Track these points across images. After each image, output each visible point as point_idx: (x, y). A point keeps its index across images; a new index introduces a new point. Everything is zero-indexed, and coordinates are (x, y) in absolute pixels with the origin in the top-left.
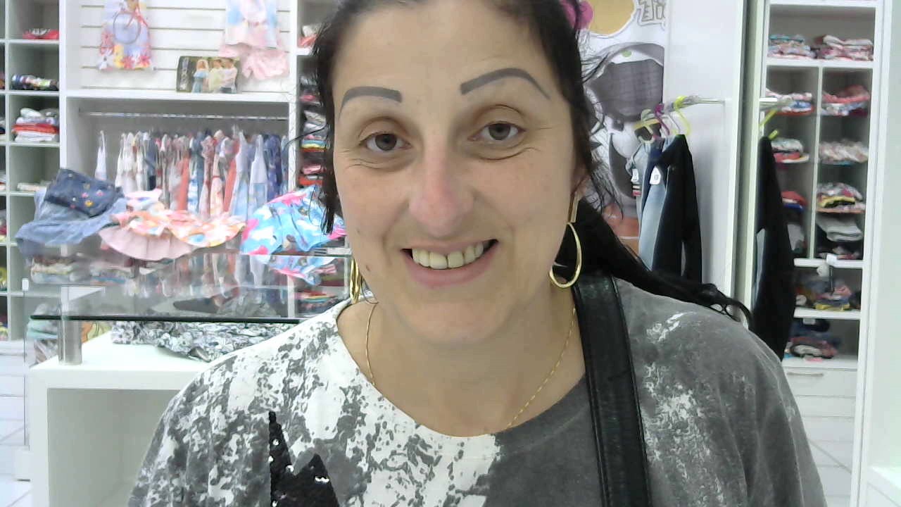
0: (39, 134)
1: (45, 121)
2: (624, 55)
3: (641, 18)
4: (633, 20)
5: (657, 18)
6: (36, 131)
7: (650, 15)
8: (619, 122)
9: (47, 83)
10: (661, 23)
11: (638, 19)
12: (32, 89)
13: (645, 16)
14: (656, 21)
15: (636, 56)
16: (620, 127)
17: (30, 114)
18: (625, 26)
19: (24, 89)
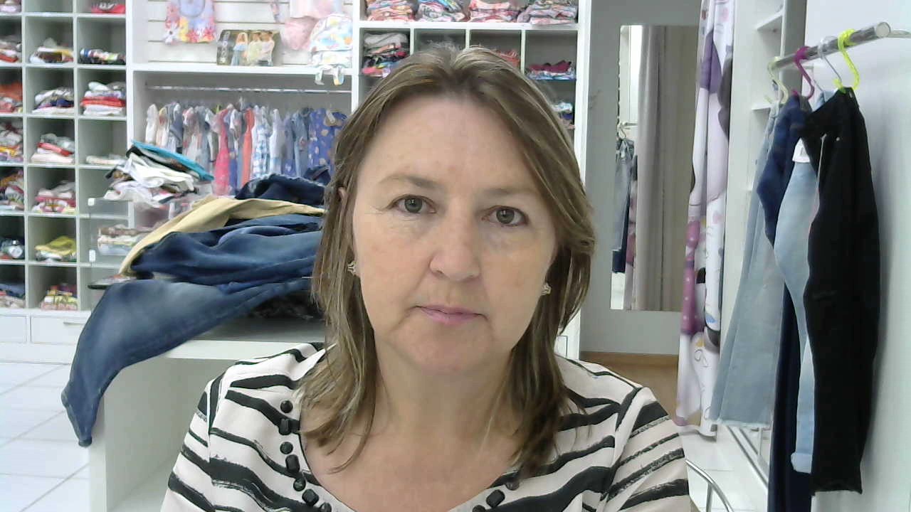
0: (106, 107)
1: (112, 95)
6: (104, 104)
9: (114, 57)
12: (100, 63)
17: (98, 88)
19: (91, 63)
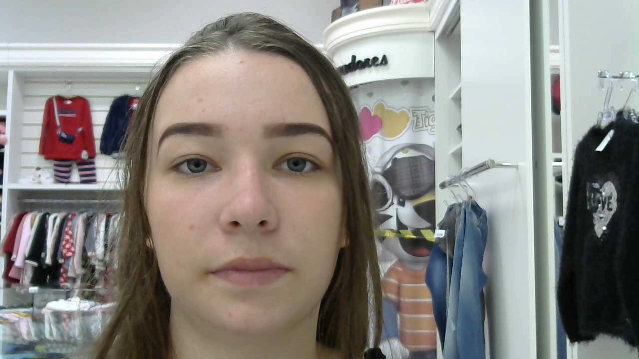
2: (404, 153)
3: (414, 127)
4: (409, 128)
5: (426, 126)
7: (421, 124)
8: (401, 200)
10: (428, 130)
11: (413, 127)
13: (417, 125)
14: (425, 128)
15: (411, 153)
16: (402, 204)
18: (403, 132)
